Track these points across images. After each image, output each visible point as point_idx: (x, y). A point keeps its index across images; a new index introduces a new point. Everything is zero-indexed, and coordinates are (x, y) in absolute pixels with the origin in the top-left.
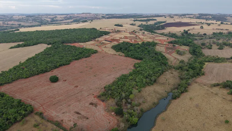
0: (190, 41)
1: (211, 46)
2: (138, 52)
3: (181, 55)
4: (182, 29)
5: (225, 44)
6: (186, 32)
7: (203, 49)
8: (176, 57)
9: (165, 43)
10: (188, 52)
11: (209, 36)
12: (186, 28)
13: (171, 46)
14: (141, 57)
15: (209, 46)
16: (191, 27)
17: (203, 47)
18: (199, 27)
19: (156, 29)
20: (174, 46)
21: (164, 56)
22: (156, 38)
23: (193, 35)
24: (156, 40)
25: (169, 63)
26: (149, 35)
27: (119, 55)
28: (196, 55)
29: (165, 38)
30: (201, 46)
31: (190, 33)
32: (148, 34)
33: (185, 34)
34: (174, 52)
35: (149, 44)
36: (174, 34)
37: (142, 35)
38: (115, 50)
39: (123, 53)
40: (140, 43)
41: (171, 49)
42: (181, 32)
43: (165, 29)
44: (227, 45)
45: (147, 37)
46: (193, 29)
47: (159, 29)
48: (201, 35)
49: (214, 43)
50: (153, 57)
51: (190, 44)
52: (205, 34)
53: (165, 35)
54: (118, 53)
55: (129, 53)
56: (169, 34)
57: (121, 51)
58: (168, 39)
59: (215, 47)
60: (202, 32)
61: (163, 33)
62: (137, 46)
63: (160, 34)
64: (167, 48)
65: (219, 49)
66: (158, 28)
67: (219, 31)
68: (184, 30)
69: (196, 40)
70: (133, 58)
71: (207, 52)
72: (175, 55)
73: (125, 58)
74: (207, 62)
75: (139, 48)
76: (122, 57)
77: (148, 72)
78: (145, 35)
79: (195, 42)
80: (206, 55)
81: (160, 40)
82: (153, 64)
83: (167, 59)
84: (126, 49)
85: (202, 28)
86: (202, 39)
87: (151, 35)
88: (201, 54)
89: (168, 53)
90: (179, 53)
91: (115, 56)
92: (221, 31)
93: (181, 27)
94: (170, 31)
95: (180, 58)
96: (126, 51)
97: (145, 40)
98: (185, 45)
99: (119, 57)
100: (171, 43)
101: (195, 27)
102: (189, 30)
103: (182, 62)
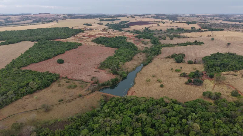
0: (151, 35)
1: (166, 37)
2: (114, 43)
3: (146, 44)
4: (143, 27)
5: (175, 36)
6: (147, 29)
7: (160, 40)
8: (142, 46)
9: (132, 37)
10: (150, 43)
11: (164, 31)
12: (147, 26)
13: (137, 39)
14: (118, 46)
15: (164, 38)
16: (151, 25)
17: (160, 39)
18: (156, 25)
19: (122, 27)
20: (139, 39)
21: (134, 45)
22: (124, 34)
23: (153, 31)
24: (125, 35)
25: (138, 49)
26: (118, 32)
27: (101, 46)
28: (156, 44)
29: (132, 34)
30: (159, 38)
31: (150, 30)
32: (116, 31)
33: (146, 31)
34: (140, 43)
35: (121, 38)
36: (138, 31)
37: (113, 32)
38: (96, 43)
39: (104, 44)
40: (114, 37)
41: (137, 41)
42: (143, 30)
43: (130, 27)
44: (176, 37)
45: (117, 34)
46: (152, 26)
47: (126, 28)
48: (158, 31)
49: (167, 36)
50: (126, 46)
51: (151, 37)
52: (161, 30)
53: (131, 32)
54: (99, 45)
55: (109, 44)
56: (134, 31)
57: (101, 43)
58: (134, 34)
59: (168, 38)
60: (159, 28)
61: (129, 30)
62: (113, 39)
63: (126, 31)
64: (135, 41)
65: (171, 39)
66: (124, 27)
67: (171, 28)
68: (146, 28)
69: (155, 34)
70: (112, 47)
71: (162, 42)
72: (141, 44)
73: (107, 48)
74: (162, 47)
75: (114, 40)
76: (104, 47)
77: (126, 54)
78: (115, 32)
79: (155, 36)
80: (162, 43)
81: (128, 35)
82: (128, 50)
83: (136, 47)
84: (105, 42)
85: (159, 25)
86: (159, 34)
87: (120, 32)
88: (159, 43)
89: (136, 44)
90: (144, 43)
91: (98, 47)
92: (173, 28)
93: (142, 25)
94: (134, 29)
95: (145, 46)
96: (106, 43)
97: (116, 35)
98: (147, 38)
99: (101, 47)
100: (137, 37)
101: (154, 25)
102: (149, 27)
103: (147, 48)
